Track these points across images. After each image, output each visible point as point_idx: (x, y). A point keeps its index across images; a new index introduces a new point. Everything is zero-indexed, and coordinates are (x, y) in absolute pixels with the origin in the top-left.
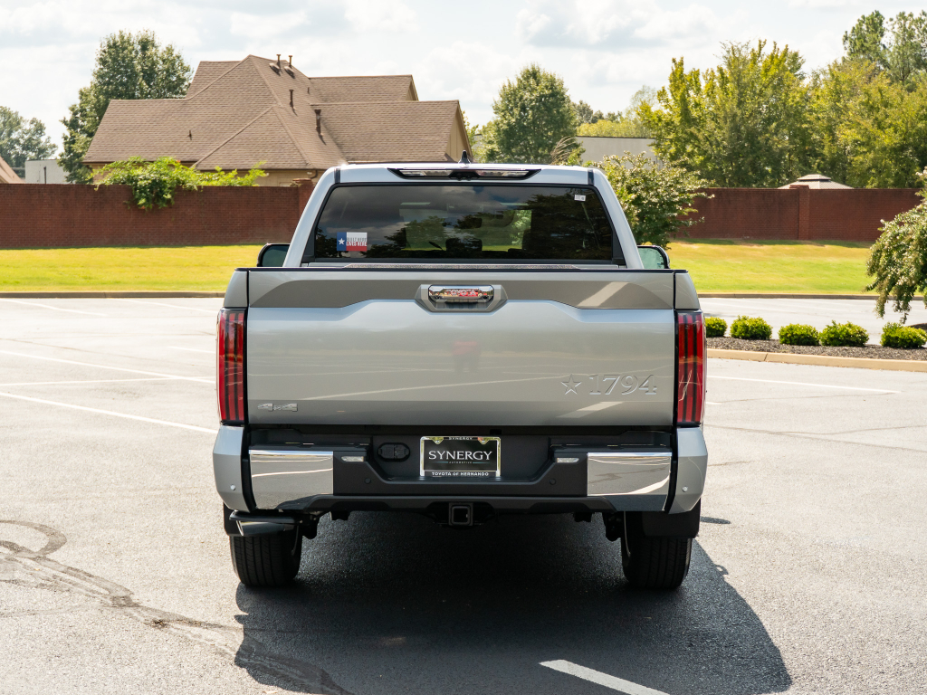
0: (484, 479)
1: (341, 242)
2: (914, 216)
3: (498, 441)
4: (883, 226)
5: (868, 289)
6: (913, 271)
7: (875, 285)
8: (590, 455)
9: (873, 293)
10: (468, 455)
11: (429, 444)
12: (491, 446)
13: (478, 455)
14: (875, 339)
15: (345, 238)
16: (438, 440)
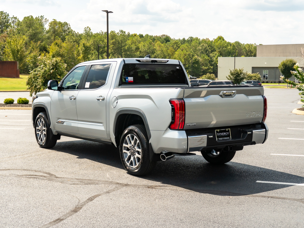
0: (228, 139)
1: (127, 80)
2: (38, 69)
3: (230, 129)
4: (30, 72)
5: (28, 89)
6: (41, 84)
7: (29, 88)
8: (253, 131)
9: (29, 90)
10: (225, 134)
11: (217, 131)
12: (228, 131)
13: (226, 133)
14: (16, 102)
15: (128, 79)
16: (218, 130)
